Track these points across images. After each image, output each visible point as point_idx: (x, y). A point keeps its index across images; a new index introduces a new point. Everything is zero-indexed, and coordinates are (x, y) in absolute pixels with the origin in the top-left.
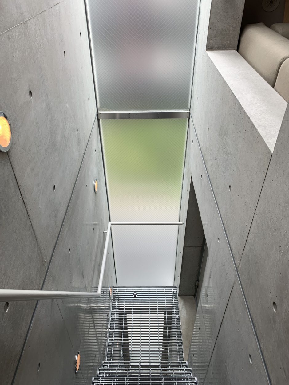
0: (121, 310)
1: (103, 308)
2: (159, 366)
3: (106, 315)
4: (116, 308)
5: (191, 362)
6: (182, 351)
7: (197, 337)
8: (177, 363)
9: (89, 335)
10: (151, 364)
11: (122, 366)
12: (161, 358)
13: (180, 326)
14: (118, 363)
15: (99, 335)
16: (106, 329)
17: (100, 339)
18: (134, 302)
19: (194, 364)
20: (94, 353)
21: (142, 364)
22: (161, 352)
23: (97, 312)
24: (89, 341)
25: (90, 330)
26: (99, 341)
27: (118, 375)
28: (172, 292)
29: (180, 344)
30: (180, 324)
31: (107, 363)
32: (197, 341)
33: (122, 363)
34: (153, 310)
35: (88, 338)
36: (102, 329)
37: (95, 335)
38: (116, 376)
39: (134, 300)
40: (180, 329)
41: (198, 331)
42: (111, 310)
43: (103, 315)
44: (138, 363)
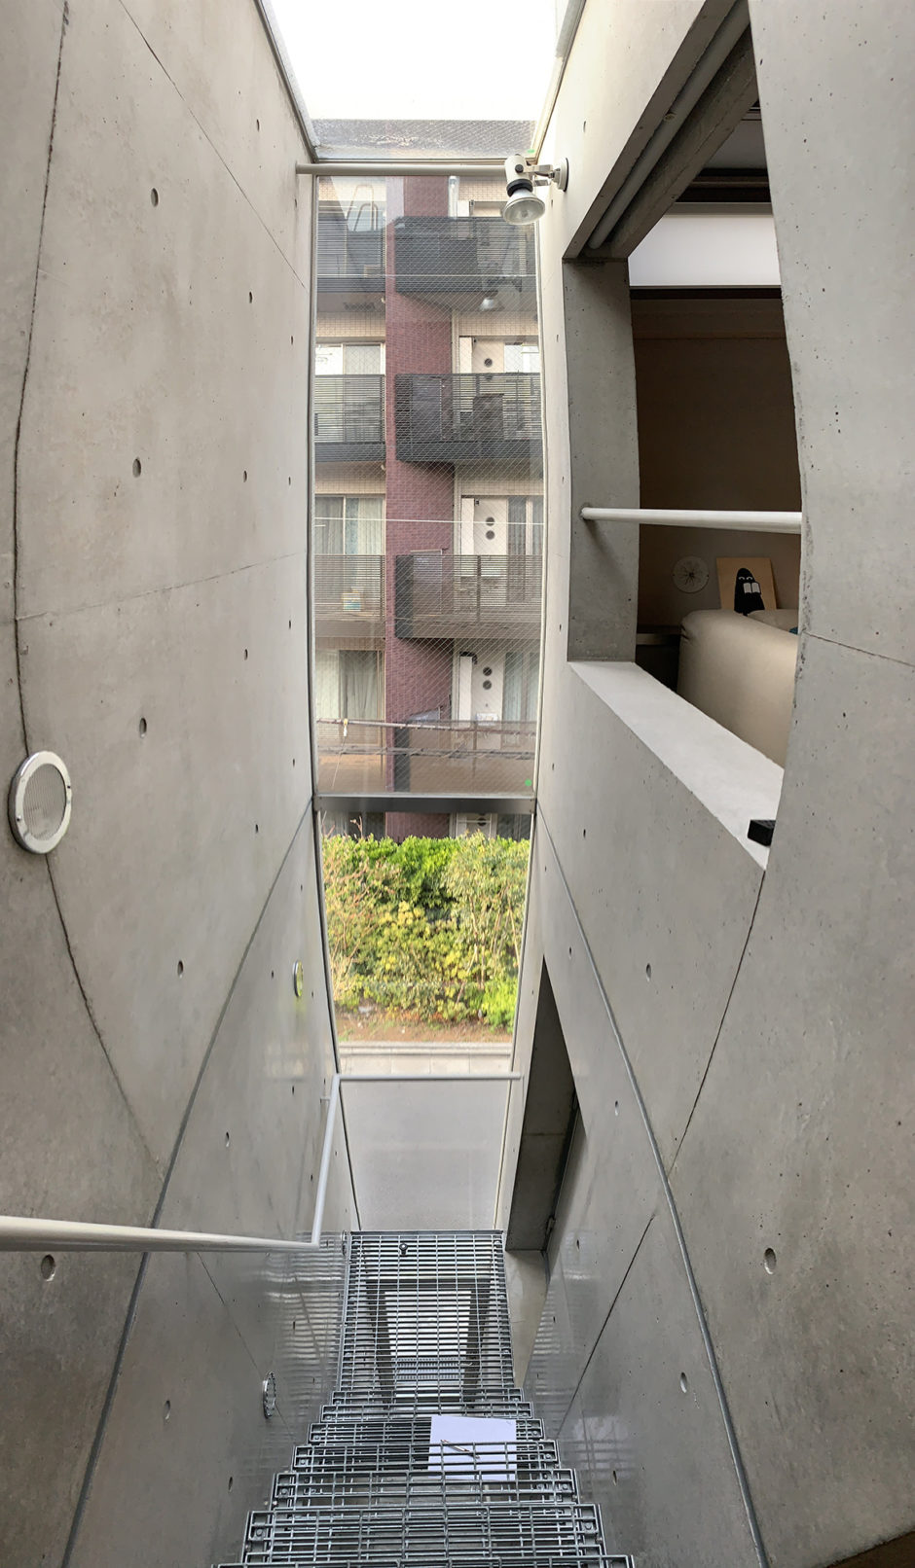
0: (371, 1284)
1: (329, 1279)
2: (459, 1398)
3: (337, 1294)
4: (359, 1278)
5: (531, 1390)
6: (511, 1368)
7: (547, 1338)
8: (501, 1391)
9: (296, 1339)
10: (442, 1395)
11: (375, 1399)
12: (462, 1383)
13: (507, 1317)
14: (366, 1393)
15: (321, 1338)
16: (338, 1324)
17: (322, 1346)
18: (401, 1265)
19: (538, 1393)
20: (311, 1375)
21: (420, 1395)
22: (463, 1371)
23: (310, 1287)
24: (295, 1350)
25: (297, 1328)
26: (322, 1349)
27: (367, 1418)
28: (491, 1243)
29: (506, 1352)
30: (507, 1311)
31: (343, 1394)
32: (548, 1346)
33: (376, 1393)
34: (447, 1284)
35: (292, 1344)
36: (328, 1324)
37: (310, 1339)
38: (362, 1419)
39: (401, 1261)
40: (508, 1322)
41: (550, 1326)
42: (347, 1285)
43: (328, 1294)
44: (412, 1392)
